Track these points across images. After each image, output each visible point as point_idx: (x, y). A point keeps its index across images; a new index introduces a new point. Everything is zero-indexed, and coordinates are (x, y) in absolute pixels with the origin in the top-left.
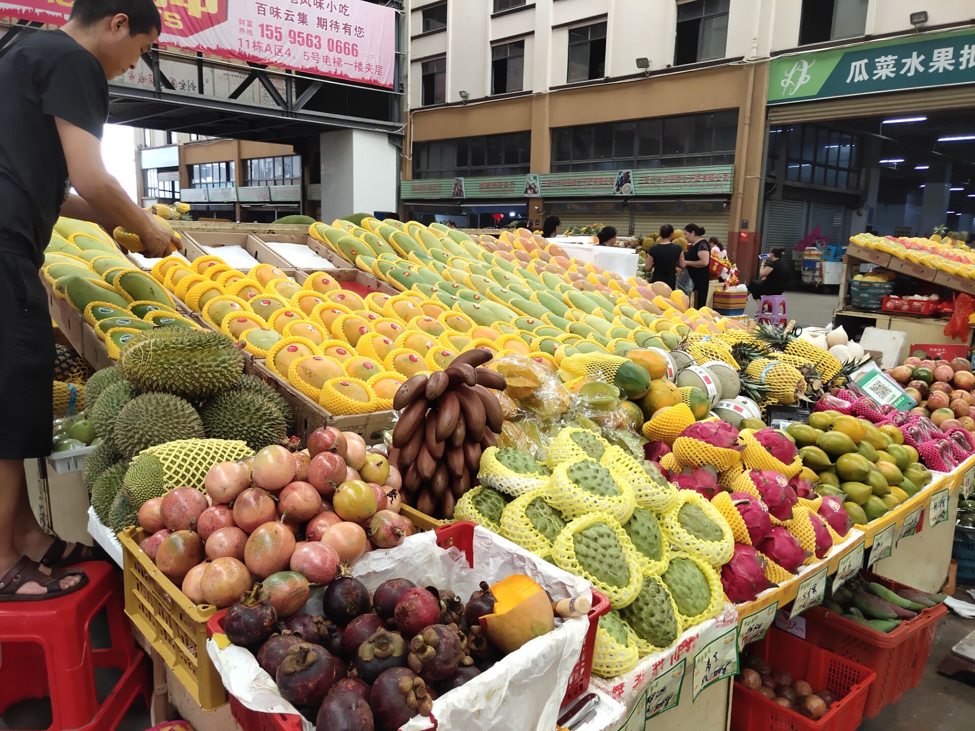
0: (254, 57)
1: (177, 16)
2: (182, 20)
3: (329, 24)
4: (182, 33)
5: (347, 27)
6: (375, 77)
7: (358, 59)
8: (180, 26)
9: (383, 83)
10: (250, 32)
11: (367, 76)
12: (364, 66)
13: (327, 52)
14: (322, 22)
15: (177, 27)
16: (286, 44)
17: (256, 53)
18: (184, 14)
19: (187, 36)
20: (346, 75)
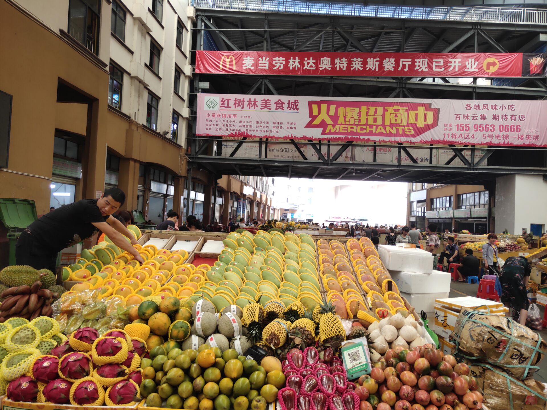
0: (451, 142)
1: (411, 128)
2: (414, 130)
3: (500, 117)
4: (413, 136)
5: (513, 117)
6: (533, 142)
7: (520, 133)
8: (413, 132)
9: (539, 144)
10: (450, 130)
11: (527, 142)
12: (525, 136)
13: (498, 132)
14: (496, 117)
15: (411, 133)
16: (472, 132)
17: (453, 140)
18: (415, 127)
19: (415, 137)
20: (511, 144)
